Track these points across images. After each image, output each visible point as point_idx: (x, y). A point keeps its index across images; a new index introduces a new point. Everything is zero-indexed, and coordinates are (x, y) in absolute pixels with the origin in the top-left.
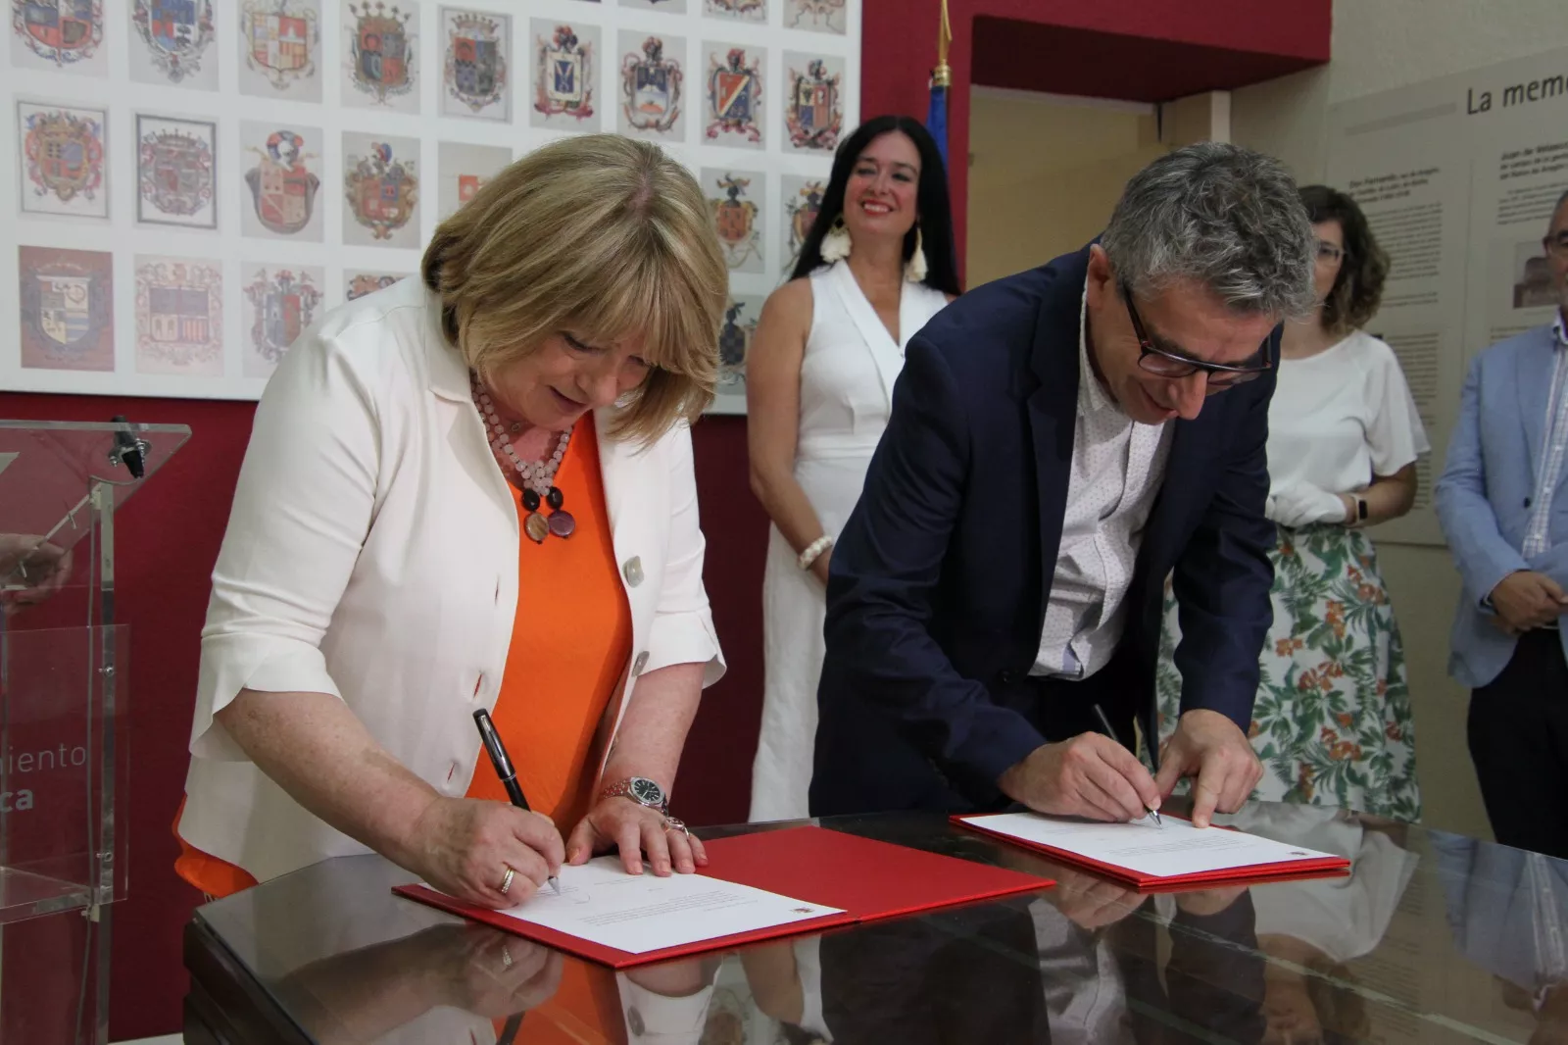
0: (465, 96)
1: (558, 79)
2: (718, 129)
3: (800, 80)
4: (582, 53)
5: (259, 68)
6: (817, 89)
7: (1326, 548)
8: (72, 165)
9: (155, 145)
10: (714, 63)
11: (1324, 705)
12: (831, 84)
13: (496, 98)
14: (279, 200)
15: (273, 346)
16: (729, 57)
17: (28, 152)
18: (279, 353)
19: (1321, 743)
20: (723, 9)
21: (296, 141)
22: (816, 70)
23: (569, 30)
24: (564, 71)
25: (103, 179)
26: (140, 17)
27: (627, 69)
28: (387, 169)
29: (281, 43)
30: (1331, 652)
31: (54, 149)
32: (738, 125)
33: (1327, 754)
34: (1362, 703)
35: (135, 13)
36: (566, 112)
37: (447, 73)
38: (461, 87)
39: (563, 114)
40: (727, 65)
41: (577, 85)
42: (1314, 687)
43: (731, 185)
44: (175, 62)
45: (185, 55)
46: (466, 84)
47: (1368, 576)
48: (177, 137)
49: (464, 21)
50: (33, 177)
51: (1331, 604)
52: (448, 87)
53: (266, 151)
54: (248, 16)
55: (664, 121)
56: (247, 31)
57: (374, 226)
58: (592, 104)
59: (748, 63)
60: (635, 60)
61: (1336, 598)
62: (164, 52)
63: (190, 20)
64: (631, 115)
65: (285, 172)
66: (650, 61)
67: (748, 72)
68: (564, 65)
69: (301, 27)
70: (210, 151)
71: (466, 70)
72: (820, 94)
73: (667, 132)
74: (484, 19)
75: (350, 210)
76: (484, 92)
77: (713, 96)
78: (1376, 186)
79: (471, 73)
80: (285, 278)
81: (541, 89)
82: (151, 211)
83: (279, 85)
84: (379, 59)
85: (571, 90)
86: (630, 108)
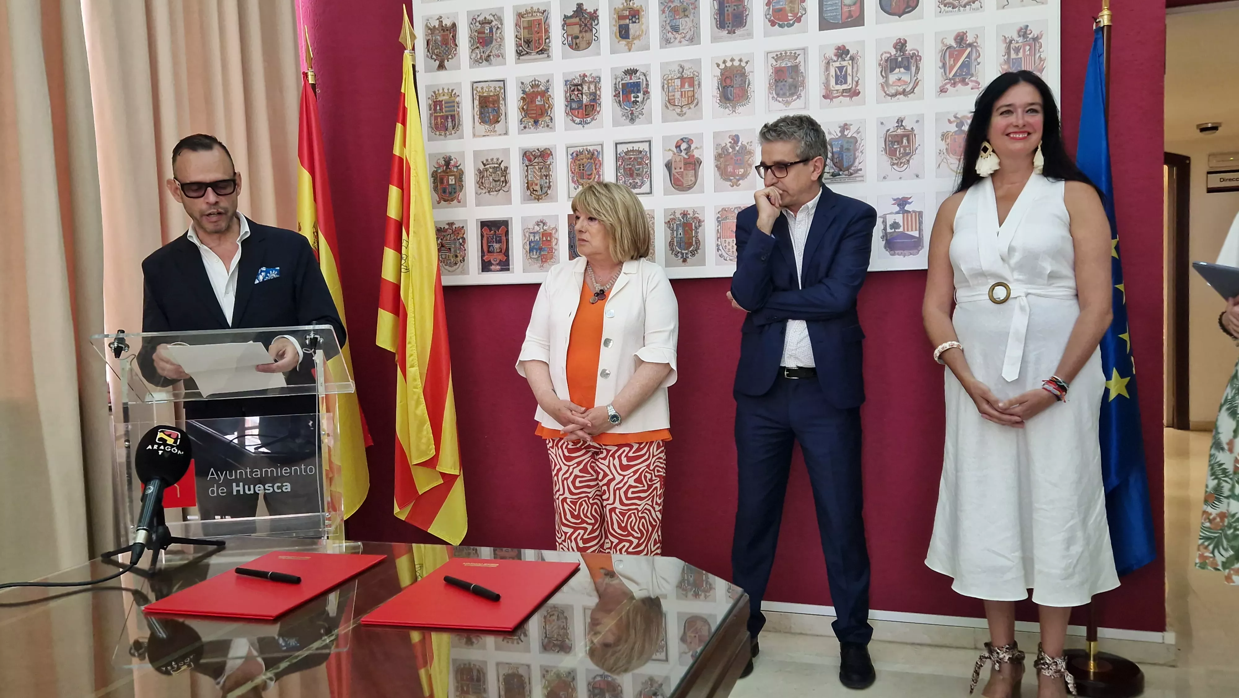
0: (781, 100)
1: (837, 78)
2: (948, 86)
3: (1011, 42)
4: (852, 59)
5: (671, 108)
6: (1025, 46)
8: (589, 173)
9: (624, 156)
10: (946, 46)
12: (1036, 39)
13: (799, 97)
14: (681, 174)
15: (680, 250)
16: (955, 39)
17: (571, 170)
18: (682, 254)
20: (950, 9)
21: (689, 142)
22: (1024, 32)
23: (844, 47)
24: (841, 72)
25: (601, 176)
26: (617, 95)
27: (882, 62)
28: (737, 148)
29: (682, 92)
31: (582, 167)
32: (964, 82)
35: (614, 94)
36: (843, 96)
37: (770, 88)
38: (778, 95)
39: (841, 98)
40: (954, 45)
41: (849, 79)
43: (960, 121)
44: (632, 114)
45: (636, 109)
46: (781, 92)
48: (633, 151)
49: (779, 57)
50: (573, 181)
52: (771, 96)
53: (675, 150)
54: (666, 82)
56: (665, 90)
57: (731, 180)
58: (860, 88)
59: (970, 39)
60: (889, 55)
62: (626, 109)
63: (639, 91)
64: (886, 89)
65: (684, 159)
66: (898, 54)
67: (970, 45)
68: (841, 68)
69: (692, 81)
70: (648, 155)
71: (781, 84)
72: (1028, 48)
73: (910, 96)
74: (791, 53)
75: (718, 174)
76: (792, 95)
77: (944, 66)
79: (784, 85)
80: (685, 214)
81: (827, 85)
83: (681, 114)
84: (732, 89)
85: (846, 83)
86: (885, 85)
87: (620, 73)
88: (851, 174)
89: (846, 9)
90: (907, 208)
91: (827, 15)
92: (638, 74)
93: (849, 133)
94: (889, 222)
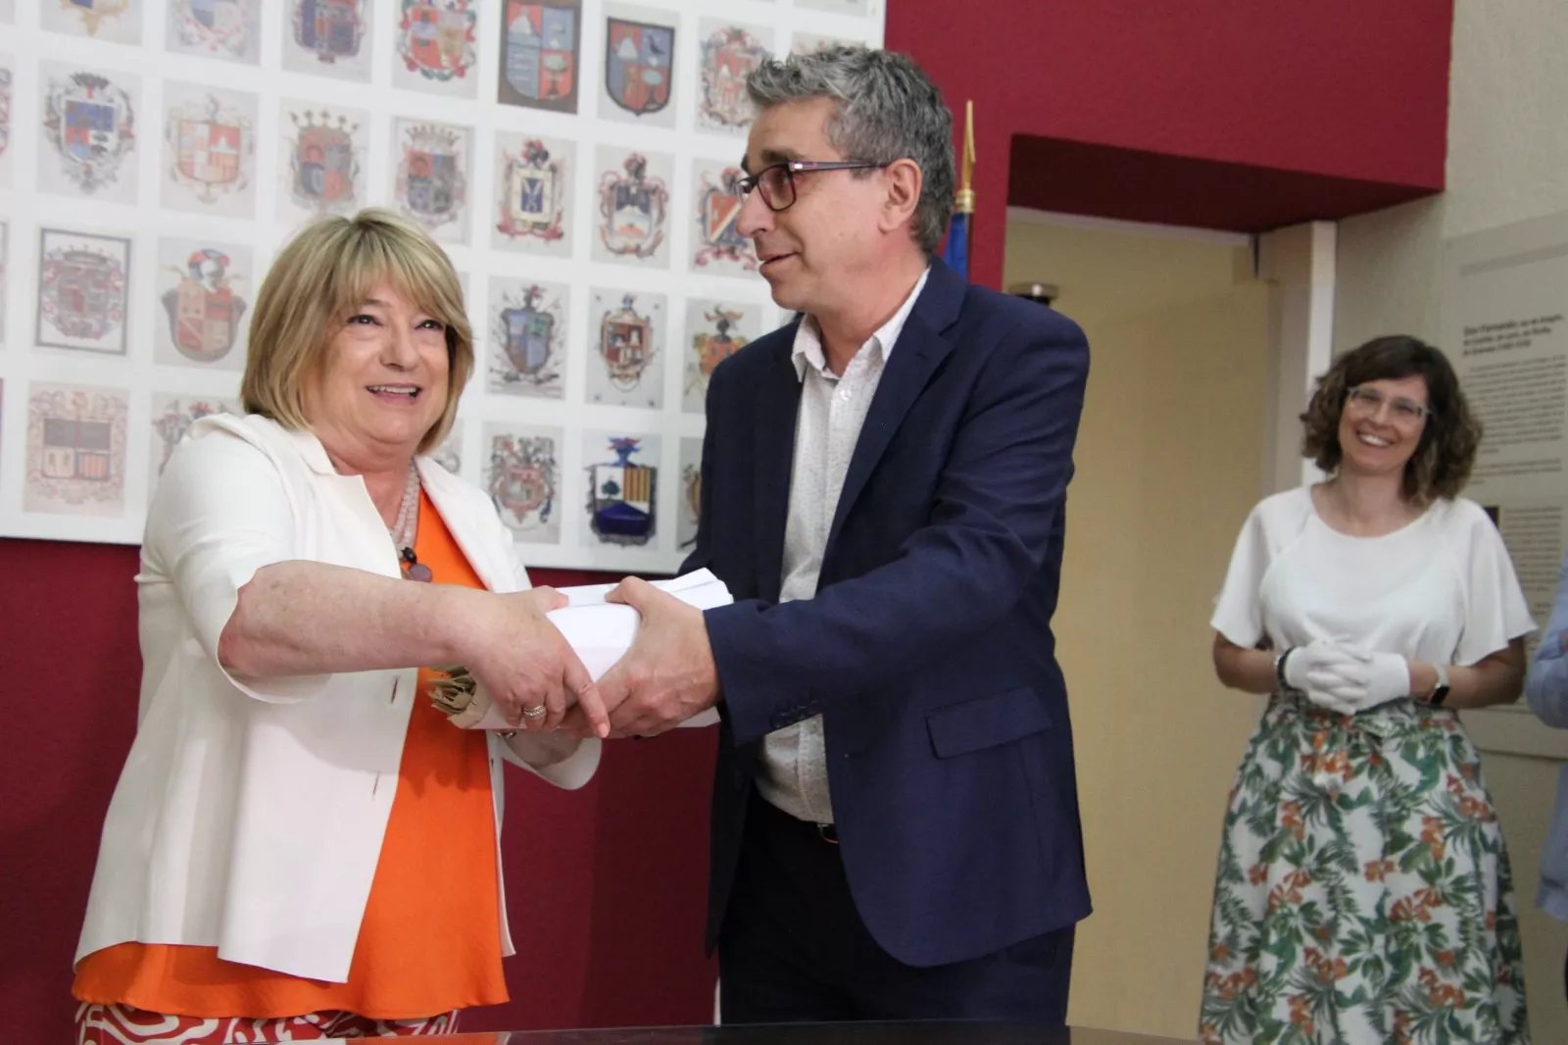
0: (418, 215)
1: (525, 198)
2: (709, 256)
5: (183, 180)
7: (1421, 753)
9: (61, 261)
10: (708, 184)
11: (1421, 940)
13: (453, 218)
14: (199, 324)
16: (724, 177)
19: (1419, 986)
20: (717, 123)
21: (222, 260)
23: (540, 144)
24: (532, 188)
26: (52, 123)
27: (605, 188)
29: (210, 153)
30: (1430, 876)
32: (732, 252)
33: (1425, 999)
34: (1466, 940)
35: (46, 119)
36: (533, 234)
37: (398, 188)
38: (413, 205)
39: (530, 238)
40: (719, 185)
41: (546, 205)
42: (1409, 918)
43: (721, 319)
44: (89, 172)
45: (100, 165)
46: (420, 201)
47: (1471, 788)
48: (85, 254)
49: (418, 133)
51: (1427, 820)
53: (187, 271)
54: (174, 124)
55: (645, 246)
56: (173, 139)
58: (563, 226)
60: (616, 179)
61: (1434, 814)
62: (75, 160)
63: (108, 127)
64: (608, 239)
65: (208, 294)
66: (632, 180)
68: (532, 182)
69: (234, 136)
70: (123, 270)
71: (418, 185)
73: (649, 259)
74: (443, 131)
76: (440, 210)
77: (703, 219)
78: (1494, 334)
79: (426, 189)
80: (198, 413)
81: (505, 208)
82: (51, 333)
83: (207, 199)
84: (321, 172)
85: (539, 209)
86: (606, 231)
87: (64, 78)
88: (539, 382)
89: (548, 77)
90: (633, 458)
91: (515, 79)
92: (108, 90)
93: (541, 305)
94: (602, 480)
